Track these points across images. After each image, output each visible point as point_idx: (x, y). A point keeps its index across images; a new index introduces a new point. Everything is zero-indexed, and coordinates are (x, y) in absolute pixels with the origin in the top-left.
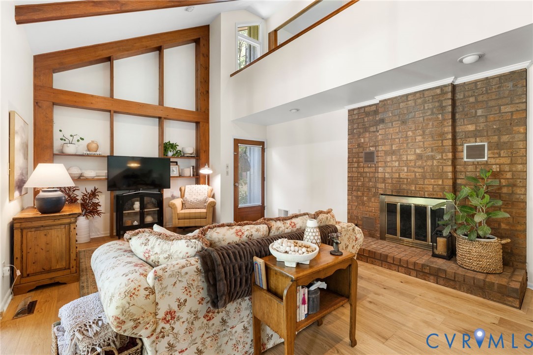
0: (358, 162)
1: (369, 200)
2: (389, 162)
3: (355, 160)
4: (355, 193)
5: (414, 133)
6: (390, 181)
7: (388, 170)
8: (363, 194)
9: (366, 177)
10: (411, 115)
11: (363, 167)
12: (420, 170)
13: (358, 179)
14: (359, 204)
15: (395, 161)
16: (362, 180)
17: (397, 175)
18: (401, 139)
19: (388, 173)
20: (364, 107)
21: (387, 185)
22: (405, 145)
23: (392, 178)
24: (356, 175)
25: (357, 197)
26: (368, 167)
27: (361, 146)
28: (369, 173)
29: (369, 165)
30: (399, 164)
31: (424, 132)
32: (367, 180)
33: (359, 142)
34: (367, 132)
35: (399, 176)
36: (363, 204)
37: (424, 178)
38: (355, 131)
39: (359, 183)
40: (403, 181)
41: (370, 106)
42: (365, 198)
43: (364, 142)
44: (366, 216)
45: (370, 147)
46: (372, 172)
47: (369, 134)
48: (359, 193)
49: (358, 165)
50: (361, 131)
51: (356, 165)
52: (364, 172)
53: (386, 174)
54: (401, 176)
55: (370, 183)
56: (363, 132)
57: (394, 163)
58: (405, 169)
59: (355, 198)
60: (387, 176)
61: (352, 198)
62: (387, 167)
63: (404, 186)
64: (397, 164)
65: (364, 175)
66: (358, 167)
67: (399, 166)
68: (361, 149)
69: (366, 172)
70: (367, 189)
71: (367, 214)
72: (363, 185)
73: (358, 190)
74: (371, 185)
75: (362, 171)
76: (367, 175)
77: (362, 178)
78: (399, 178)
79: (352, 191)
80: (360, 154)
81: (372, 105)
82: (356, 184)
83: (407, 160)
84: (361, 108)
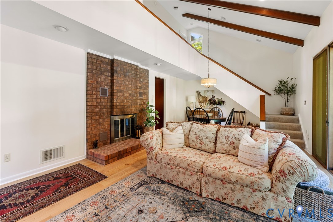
0: (97, 95)
1: (104, 120)
2: (119, 96)
3: (94, 93)
4: (94, 118)
5: (128, 83)
6: (119, 107)
7: (118, 101)
8: (100, 117)
9: (102, 105)
10: (128, 74)
11: (100, 98)
12: (130, 101)
13: (97, 107)
14: (97, 125)
15: (122, 96)
16: (99, 108)
17: (122, 104)
18: (124, 85)
19: (118, 102)
20: (101, 57)
21: (118, 109)
22: (125, 88)
23: (120, 106)
24: (95, 104)
25: (96, 120)
26: (103, 98)
27: (98, 83)
28: (104, 102)
29: (104, 97)
30: (123, 98)
31: (132, 83)
32: (103, 107)
33: (97, 80)
34: (103, 74)
35: (123, 104)
36: (100, 124)
37: (132, 105)
38: (94, 71)
39: (97, 110)
40: (125, 107)
41: (104, 58)
42: (101, 120)
43: (101, 81)
44: (102, 132)
45: (104, 85)
46: (106, 102)
47: (104, 76)
48: (97, 117)
49: (96, 96)
50: (99, 73)
51: (95, 97)
52: (101, 102)
53: (117, 103)
54: (124, 104)
55: (105, 109)
56: (100, 74)
57: (121, 97)
58: (125, 100)
59: (94, 122)
60: (118, 104)
61: (91, 122)
62: (118, 99)
63: (125, 110)
64: (122, 98)
65: (101, 104)
66: (97, 98)
67: (123, 99)
68: (99, 86)
69: (102, 102)
70: (103, 114)
71: (102, 131)
72: (100, 111)
73: (96, 115)
74: (105, 110)
75: (99, 101)
76: (102, 104)
77: (99, 106)
78: (123, 105)
79: (92, 116)
80: (98, 89)
81: (106, 58)
82: (95, 111)
83: (126, 96)
84: (99, 56)
